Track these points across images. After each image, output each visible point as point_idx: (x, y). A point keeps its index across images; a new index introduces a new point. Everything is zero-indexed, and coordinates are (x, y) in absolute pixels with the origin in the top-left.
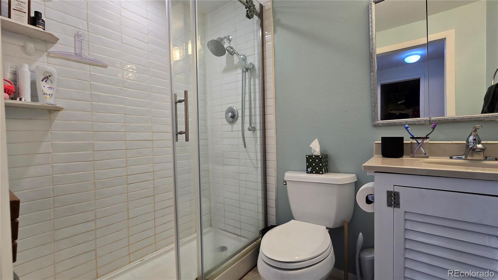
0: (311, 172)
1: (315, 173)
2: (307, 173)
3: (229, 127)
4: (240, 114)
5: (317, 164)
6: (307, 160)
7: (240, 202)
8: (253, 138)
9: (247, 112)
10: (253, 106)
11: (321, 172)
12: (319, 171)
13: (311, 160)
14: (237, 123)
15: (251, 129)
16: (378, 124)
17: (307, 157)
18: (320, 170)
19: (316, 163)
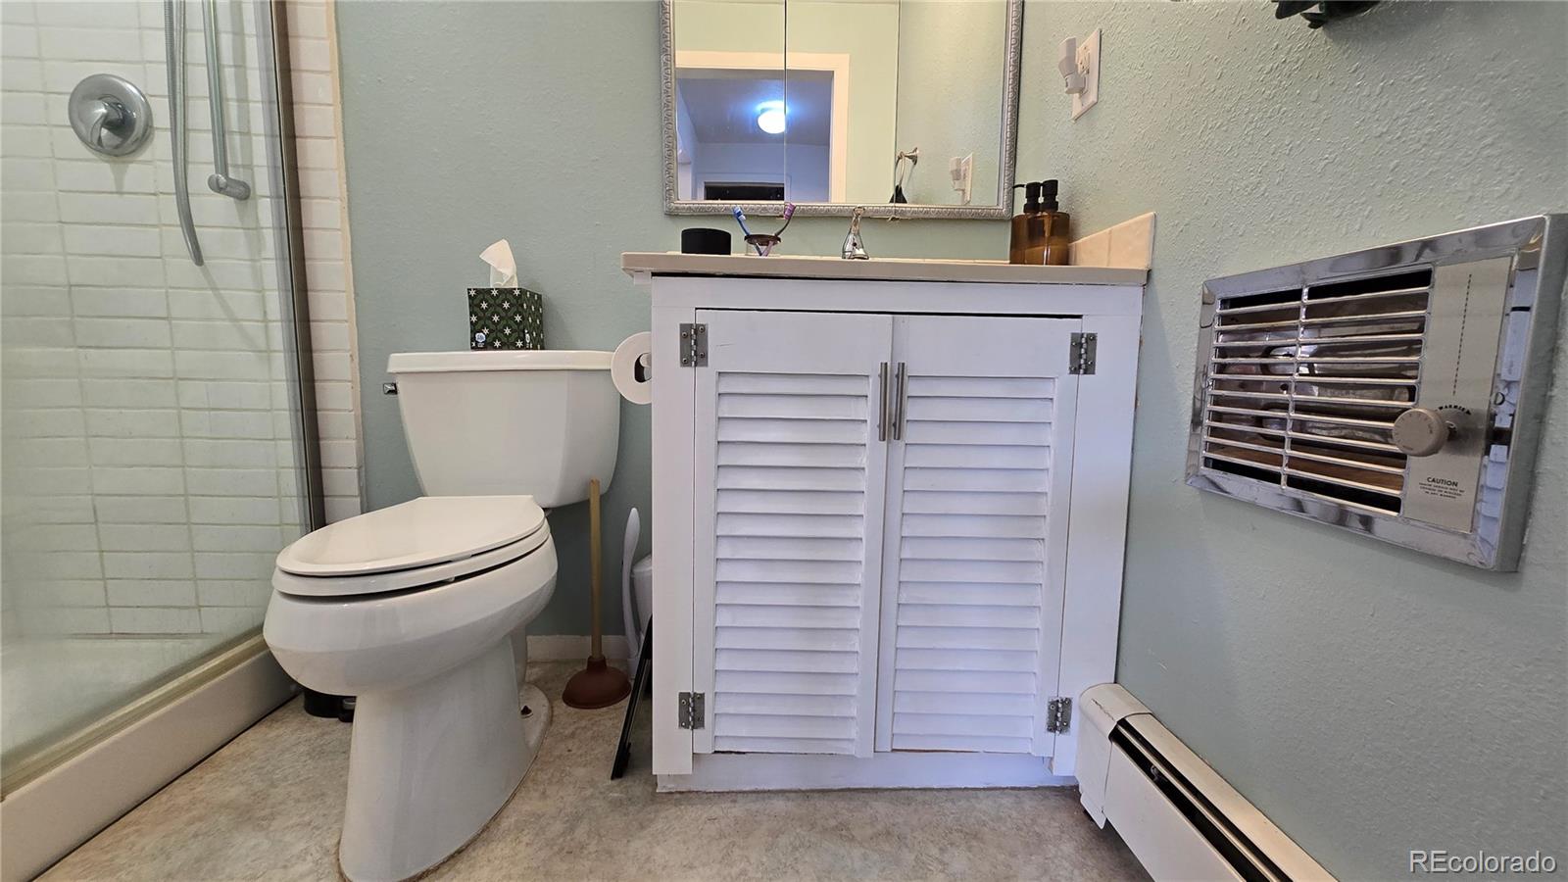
0: (488, 345)
1: (500, 348)
2: (473, 348)
3: (103, 170)
4: (162, 117)
5: (508, 318)
6: (470, 306)
7: (184, 473)
8: (241, 231)
9: (201, 114)
10: (231, 91)
11: (519, 344)
12: (512, 340)
13: (484, 305)
14: (146, 155)
15: (227, 186)
16: (677, 208)
17: (473, 293)
18: (515, 335)
19: (503, 314)
